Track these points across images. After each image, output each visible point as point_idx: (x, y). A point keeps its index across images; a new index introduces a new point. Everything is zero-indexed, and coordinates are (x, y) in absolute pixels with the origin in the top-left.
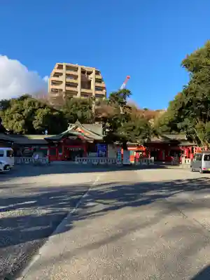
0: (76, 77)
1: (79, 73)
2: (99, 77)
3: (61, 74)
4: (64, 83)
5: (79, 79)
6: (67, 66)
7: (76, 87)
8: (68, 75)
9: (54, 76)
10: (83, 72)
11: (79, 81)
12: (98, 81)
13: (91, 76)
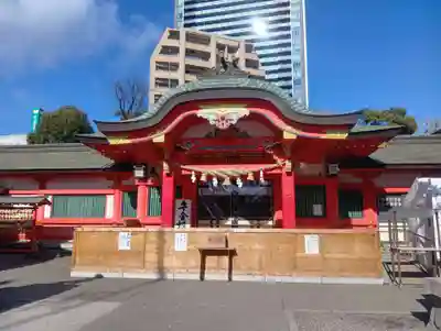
0: (206, 56)
1: (212, 49)
2: (253, 56)
3: (175, 51)
4: (182, 68)
5: (213, 59)
6: (188, 35)
8: (190, 53)
9: (162, 52)
10: (220, 47)
11: (212, 63)
13: (237, 55)
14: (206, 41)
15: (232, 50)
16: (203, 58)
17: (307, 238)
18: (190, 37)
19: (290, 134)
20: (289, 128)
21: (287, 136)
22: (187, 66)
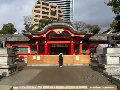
0: (48, 9)
1: (49, 7)
2: (60, 10)
3: (40, 7)
4: (41, 12)
5: (50, 10)
6: (43, 3)
7: (48, 14)
8: (43, 8)
9: (36, 8)
10: (52, 7)
11: (49, 11)
12: (60, 12)
13: (56, 9)
14: (48, 5)
15: (55, 8)
16: (47, 10)
17: (76, 57)
18: (43, 4)
19: (73, 35)
20: (73, 34)
21: (72, 36)
22: (43, 12)
